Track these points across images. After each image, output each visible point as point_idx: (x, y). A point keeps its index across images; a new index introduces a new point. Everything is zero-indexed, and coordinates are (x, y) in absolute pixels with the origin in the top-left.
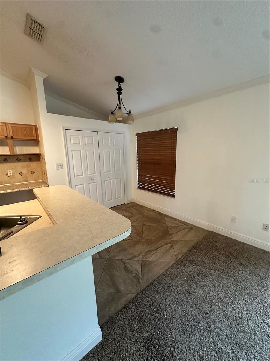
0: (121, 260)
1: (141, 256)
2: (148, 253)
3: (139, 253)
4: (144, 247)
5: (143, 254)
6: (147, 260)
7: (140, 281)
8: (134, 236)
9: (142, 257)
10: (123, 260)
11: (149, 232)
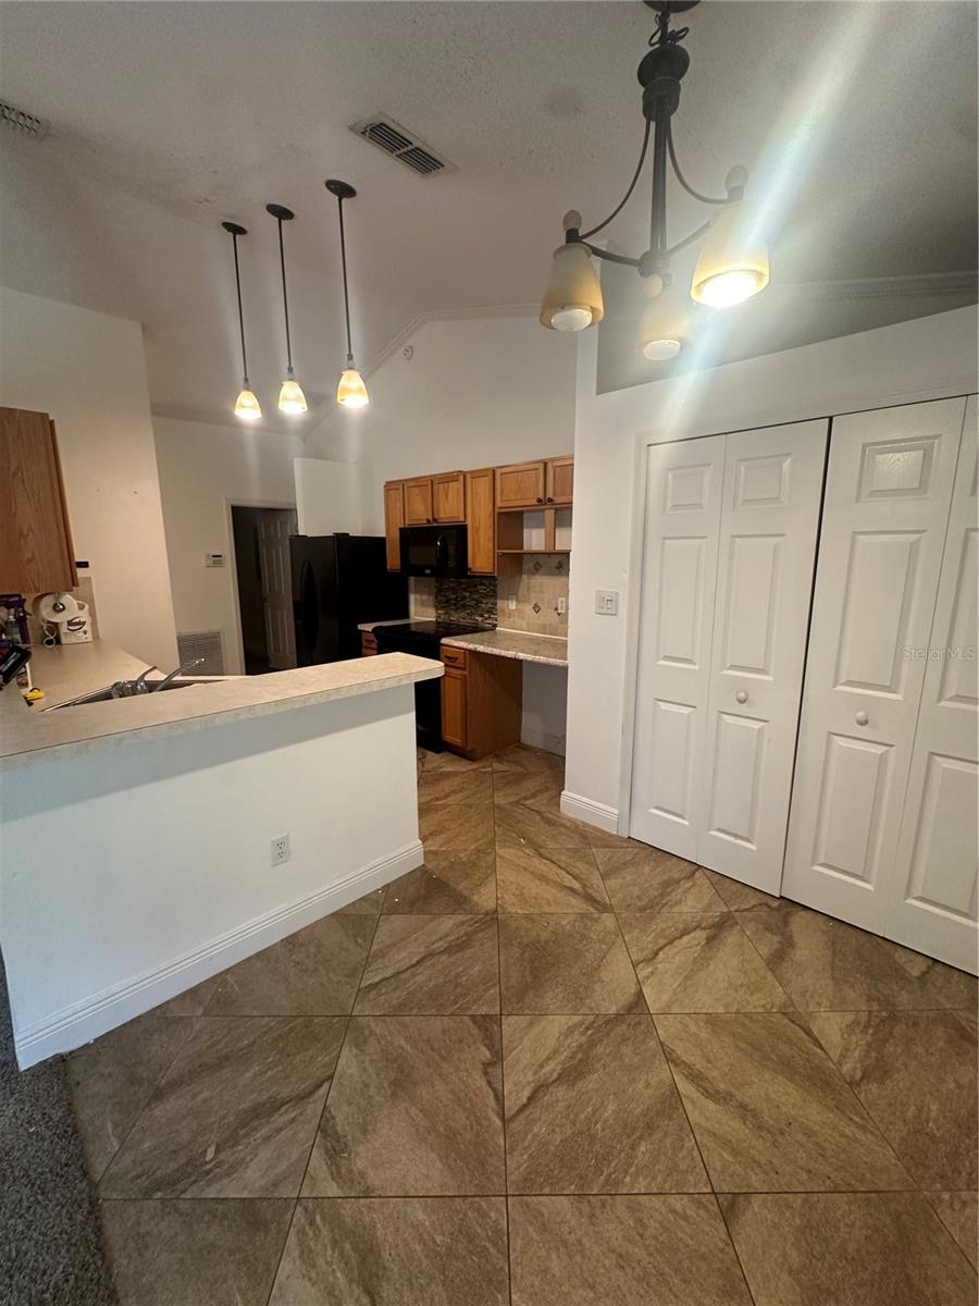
0: (331, 1077)
1: (333, 1190)
2: (355, 1249)
3: (362, 1175)
4: (417, 1212)
5: (347, 1209)
6: (292, 1240)
7: (159, 1195)
8: (540, 1129)
9: (326, 1203)
10: (326, 1085)
11: (623, 1260)
